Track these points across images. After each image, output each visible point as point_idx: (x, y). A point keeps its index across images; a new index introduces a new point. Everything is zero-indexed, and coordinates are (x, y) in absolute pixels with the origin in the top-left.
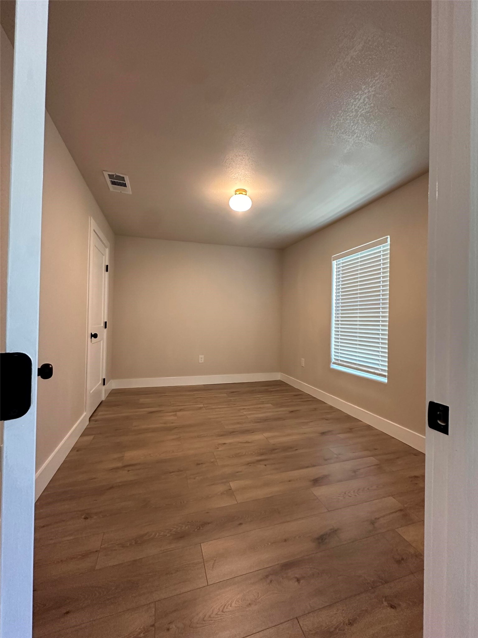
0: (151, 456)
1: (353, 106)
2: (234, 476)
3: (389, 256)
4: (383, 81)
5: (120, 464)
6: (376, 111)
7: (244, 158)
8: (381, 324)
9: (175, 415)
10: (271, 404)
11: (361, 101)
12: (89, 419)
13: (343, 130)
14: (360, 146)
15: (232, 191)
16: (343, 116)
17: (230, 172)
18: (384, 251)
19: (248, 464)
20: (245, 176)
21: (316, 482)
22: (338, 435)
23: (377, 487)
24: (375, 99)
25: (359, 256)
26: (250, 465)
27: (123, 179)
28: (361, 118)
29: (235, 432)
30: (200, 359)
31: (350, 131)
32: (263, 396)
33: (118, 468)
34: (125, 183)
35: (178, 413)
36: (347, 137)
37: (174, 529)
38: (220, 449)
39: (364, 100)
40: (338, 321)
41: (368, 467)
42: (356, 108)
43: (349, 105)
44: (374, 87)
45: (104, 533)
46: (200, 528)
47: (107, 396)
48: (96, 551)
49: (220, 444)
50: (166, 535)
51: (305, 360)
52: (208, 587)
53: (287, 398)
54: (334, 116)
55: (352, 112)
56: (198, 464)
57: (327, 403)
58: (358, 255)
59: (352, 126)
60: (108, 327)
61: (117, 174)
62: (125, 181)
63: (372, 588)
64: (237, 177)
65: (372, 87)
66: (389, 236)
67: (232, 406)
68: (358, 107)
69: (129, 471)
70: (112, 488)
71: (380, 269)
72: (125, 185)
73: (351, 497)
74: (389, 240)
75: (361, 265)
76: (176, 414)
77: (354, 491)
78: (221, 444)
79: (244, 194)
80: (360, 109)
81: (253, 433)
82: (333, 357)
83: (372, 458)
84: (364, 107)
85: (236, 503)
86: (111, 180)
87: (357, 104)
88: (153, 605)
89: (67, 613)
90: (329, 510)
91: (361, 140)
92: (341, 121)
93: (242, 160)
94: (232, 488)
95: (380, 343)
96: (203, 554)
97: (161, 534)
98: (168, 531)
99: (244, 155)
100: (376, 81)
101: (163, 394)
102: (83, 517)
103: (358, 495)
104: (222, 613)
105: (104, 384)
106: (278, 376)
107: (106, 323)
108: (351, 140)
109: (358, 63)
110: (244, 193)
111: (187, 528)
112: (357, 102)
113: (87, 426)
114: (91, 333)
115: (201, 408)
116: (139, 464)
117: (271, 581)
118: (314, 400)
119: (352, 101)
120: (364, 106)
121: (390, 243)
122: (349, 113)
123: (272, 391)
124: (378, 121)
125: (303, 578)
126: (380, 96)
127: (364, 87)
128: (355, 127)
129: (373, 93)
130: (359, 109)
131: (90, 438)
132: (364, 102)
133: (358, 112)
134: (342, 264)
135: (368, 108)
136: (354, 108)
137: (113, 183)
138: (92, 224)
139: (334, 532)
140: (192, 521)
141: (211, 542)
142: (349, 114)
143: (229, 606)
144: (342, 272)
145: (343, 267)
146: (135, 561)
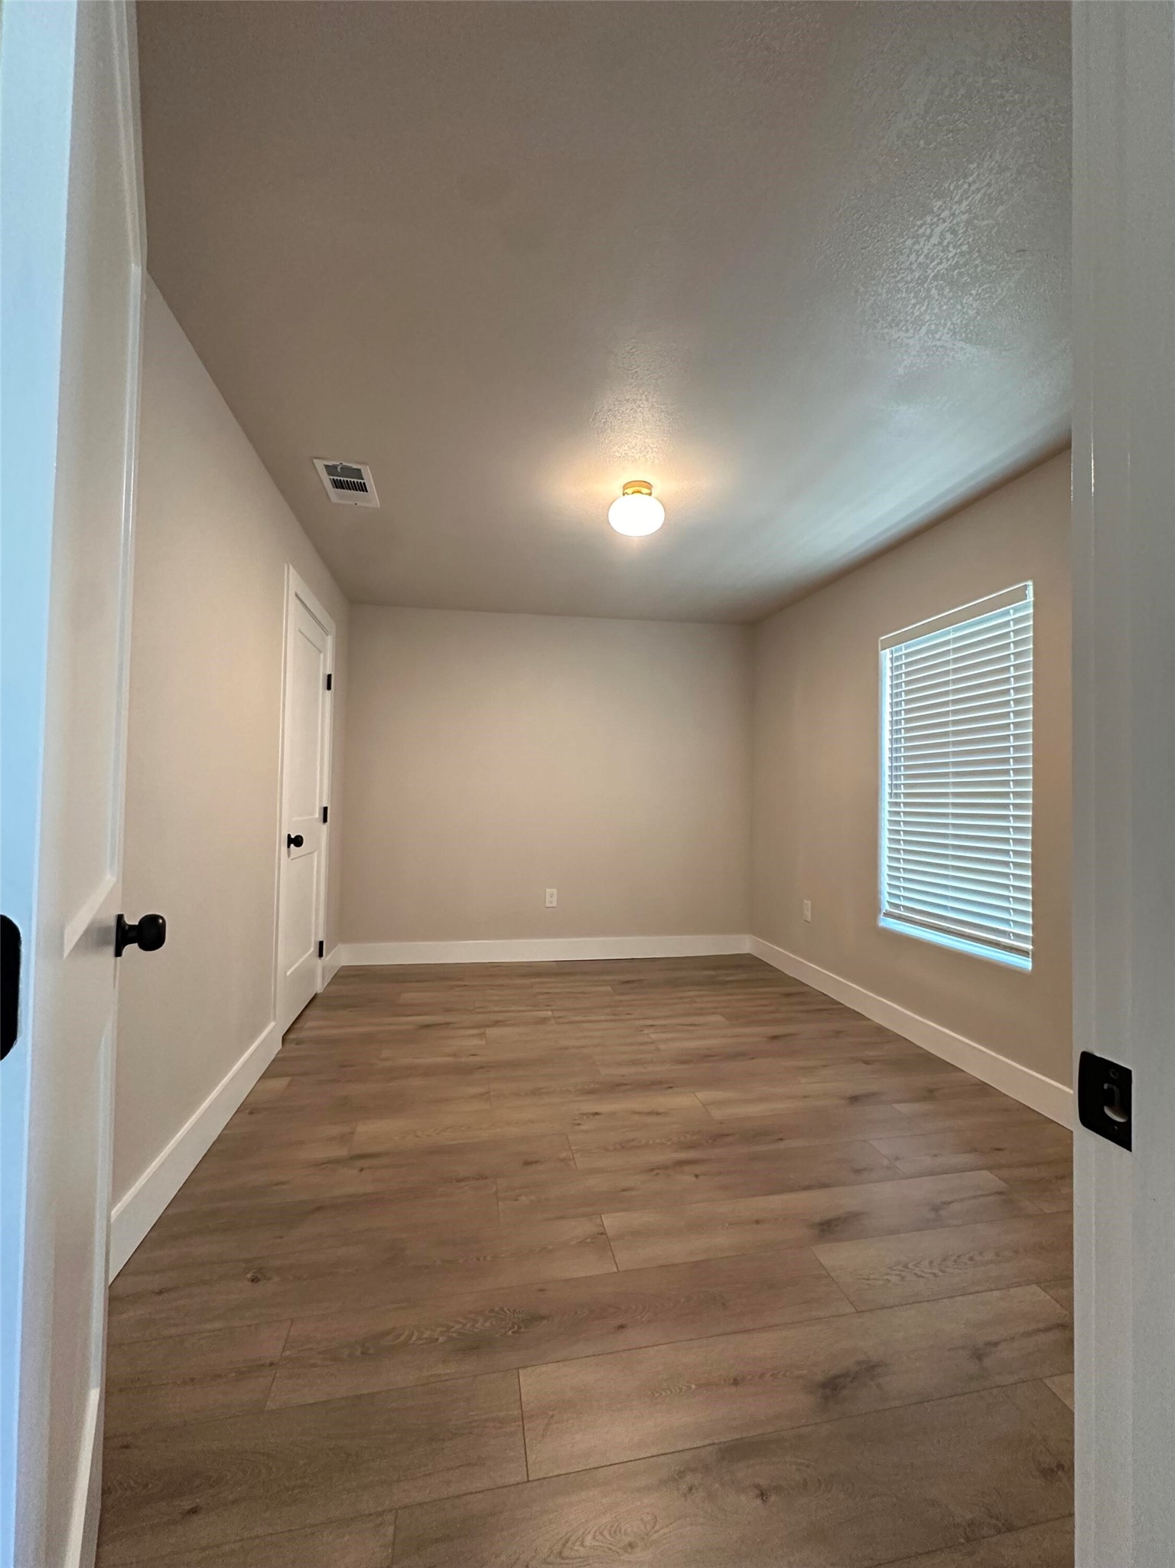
0: (417, 1136)
1: (913, 257)
2: (618, 1199)
3: (1031, 634)
4: (989, 185)
5: (343, 1152)
6: (977, 262)
7: (639, 406)
8: (1012, 813)
9: (482, 1036)
10: (722, 1015)
11: (935, 240)
12: (283, 1037)
13: (889, 319)
14: (938, 355)
15: (616, 487)
16: (887, 283)
17: (607, 441)
18: (1016, 621)
19: (652, 1170)
20: (646, 448)
21: (829, 1228)
22: (895, 1105)
23: (997, 1255)
24: (972, 232)
25: (951, 636)
26: (657, 1174)
27: (358, 473)
28: (935, 283)
29: (626, 1084)
30: (548, 898)
31: (909, 318)
32: (704, 993)
33: (337, 1161)
34: (364, 483)
35: (488, 1031)
36: (902, 334)
37: (459, 1326)
38: (582, 1128)
39: (942, 236)
40: (897, 804)
41: (975, 1197)
42: (921, 259)
43: (901, 254)
44: (965, 203)
45: (292, 1321)
46: (519, 1328)
47: (329, 984)
48: (271, 1364)
49: (585, 1114)
50: (437, 1340)
51: (812, 904)
52: (529, 1485)
53: (765, 1002)
54: (862, 285)
55: (912, 271)
56: (527, 1163)
57: (871, 1018)
58: (948, 633)
59: (914, 305)
60: (330, 820)
61: (344, 464)
62: (363, 479)
63: (968, 1540)
64: (626, 454)
65: (960, 202)
66: (1030, 583)
67: (623, 1017)
68: (926, 257)
69: (362, 1170)
70: (319, 1209)
71: (1007, 669)
72: (363, 488)
73: (920, 1276)
74: (1030, 592)
75: (955, 660)
76: (484, 1033)
77: (931, 1263)
78: (589, 1113)
79: (646, 494)
80: (932, 262)
81: (670, 1090)
82: (885, 898)
83: (985, 1173)
84: (942, 255)
85: (615, 1270)
86: (332, 477)
87: (922, 249)
88: (389, 1517)
89: (194, 1511)
90: (859, 1310)
91: (939, 340)
92: (884, 295)
93: (635, 412)
94: (607, 1230)
95: (1011, 864)
96: (523, 1397)
97: (425, 1336)
98: (439, 1329)
99: (639, 398)
100: (970, 185)
101: (459, 983)
102: (249, 1276)
103: (940, 1274)
104: (559, 1560)
105: (321, 955)
106: (744, 944)
107: (325, 809)
108: (911, 342)
109: (918, 146)
110: (645, 491)
111: (488, 1324)
112: (921, 245)
113: (277, 1054)
114: (289, 836)
115: (544, 1021)
116: (387, 1154)
117: (690, 1489)
118: (833, 1009)
119: (909, 242)
120: (943, 251)
121: (1032, 599)
122: (904, 273)
123: (727, 982)
124: (985, 286)
125: (778, 1489)
126: (985, 222)
127: (939, 203)
128: (923, 309)
129: (965, 217)
130: (928, 261)
131: (279, 1084)
132: (940, 243)
133: (928, 270)
134: (905, 659)
135: (953, 257)
136: (916, 261)
137: (338, 485)
138: (293, 581)
139: (869, 1370)
140: (502, 1309)
141: (543, 1369)
142: (902, 275)
143: (578, 1543)
144: (906, 677)
145: (907, 665)
146: (359, 1397)
